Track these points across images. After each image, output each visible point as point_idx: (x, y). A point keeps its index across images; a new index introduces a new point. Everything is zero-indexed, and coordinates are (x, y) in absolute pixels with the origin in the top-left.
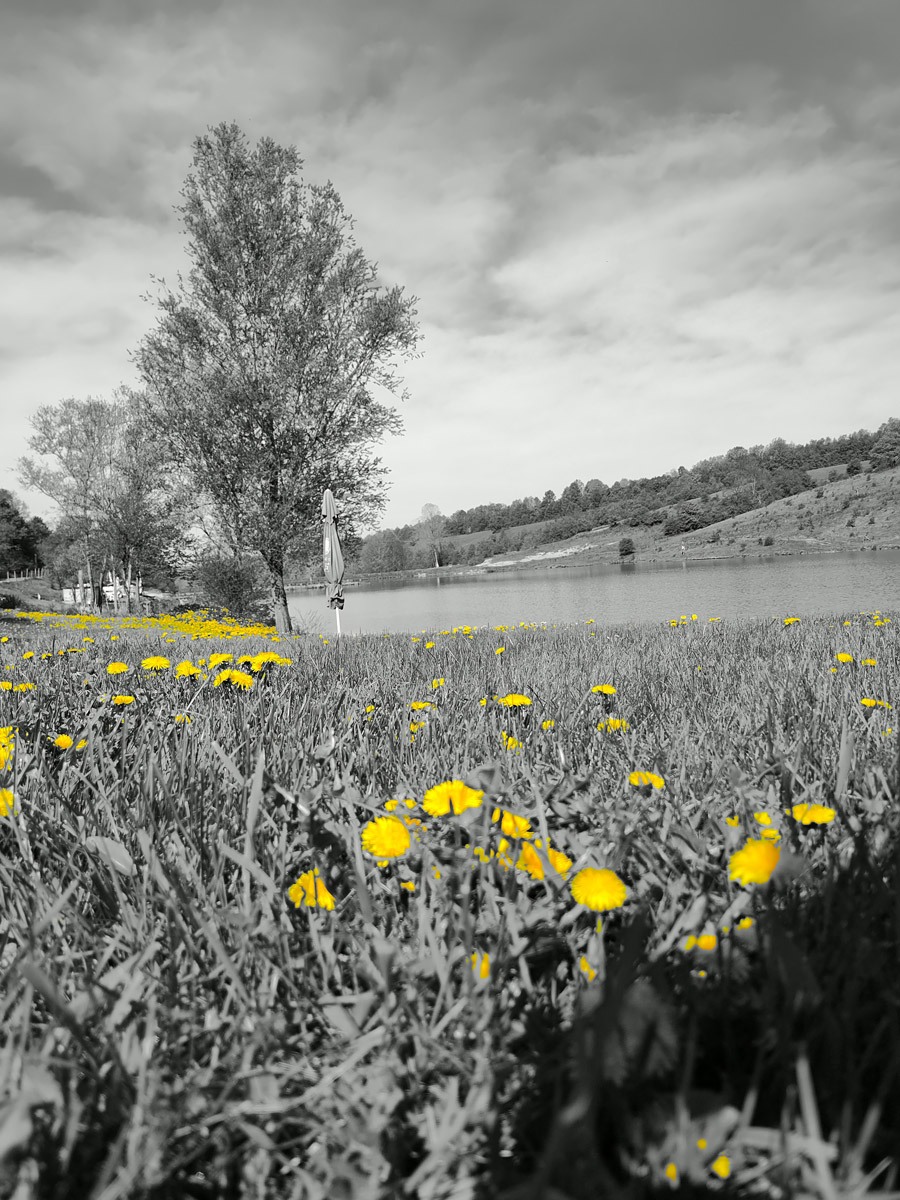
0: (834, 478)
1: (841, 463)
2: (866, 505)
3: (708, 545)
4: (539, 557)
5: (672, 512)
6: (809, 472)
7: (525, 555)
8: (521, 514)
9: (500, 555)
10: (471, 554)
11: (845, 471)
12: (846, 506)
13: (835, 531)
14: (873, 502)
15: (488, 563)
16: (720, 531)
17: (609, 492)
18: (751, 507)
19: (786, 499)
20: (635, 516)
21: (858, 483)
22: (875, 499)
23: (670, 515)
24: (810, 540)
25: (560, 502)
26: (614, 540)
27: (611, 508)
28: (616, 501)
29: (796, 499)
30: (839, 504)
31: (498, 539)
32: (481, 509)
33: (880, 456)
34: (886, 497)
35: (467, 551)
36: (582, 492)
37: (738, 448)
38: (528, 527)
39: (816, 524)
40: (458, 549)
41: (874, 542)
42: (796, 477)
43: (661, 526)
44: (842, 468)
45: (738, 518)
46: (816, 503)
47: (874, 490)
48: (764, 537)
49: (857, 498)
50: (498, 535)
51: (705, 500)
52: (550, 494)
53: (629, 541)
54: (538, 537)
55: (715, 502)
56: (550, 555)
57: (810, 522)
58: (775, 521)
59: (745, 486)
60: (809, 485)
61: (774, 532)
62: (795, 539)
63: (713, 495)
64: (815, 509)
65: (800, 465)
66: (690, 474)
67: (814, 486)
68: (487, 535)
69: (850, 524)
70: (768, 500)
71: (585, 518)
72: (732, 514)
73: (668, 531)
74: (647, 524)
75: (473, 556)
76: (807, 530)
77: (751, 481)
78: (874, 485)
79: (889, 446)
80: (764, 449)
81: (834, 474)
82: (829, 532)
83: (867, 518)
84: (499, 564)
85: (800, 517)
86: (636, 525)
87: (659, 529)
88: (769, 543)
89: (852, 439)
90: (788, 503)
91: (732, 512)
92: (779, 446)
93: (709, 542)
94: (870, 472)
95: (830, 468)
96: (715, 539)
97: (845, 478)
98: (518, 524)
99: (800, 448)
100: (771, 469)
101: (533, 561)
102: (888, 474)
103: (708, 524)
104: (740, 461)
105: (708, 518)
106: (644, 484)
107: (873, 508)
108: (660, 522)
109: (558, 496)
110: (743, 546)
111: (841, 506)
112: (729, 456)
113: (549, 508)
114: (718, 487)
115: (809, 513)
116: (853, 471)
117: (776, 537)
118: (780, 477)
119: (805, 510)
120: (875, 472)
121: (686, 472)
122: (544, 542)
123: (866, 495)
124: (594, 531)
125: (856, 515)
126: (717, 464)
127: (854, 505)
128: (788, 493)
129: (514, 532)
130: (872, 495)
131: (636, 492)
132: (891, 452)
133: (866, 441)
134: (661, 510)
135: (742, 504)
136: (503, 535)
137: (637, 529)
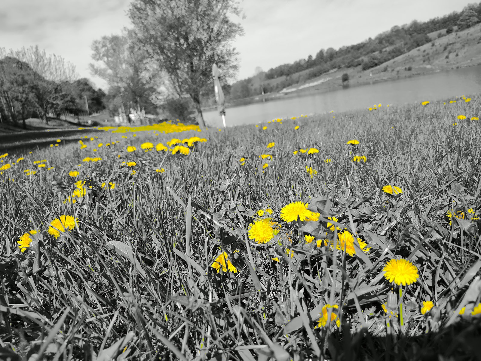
0: (440, 36)
1: (443, 28)
2: (455, 47)
4: (307, 85)
5: (366, 59)
6: (428, 35)
7: (300, 85)
8: (298, 67)
9: (290, 87)
10: (277, 87)
11: (445, 33)
12: (445, 49)
13: (440, 61)
14: (458, 45)
15: (285, 90)
16: (388, 66)
17: (336, 53)
18: (401, 53)
19: (418, 48)
20: (349, 63)
21: (452, 37)
23: (365, 61)
24: (428, 67)
25: (315, 60)
26: (339, 75)
27: (337, 60)
28: (340, 56)
29: (422, 48)
30: (442, 48)
31: (288, 80)
32: (280, 67)
33: (462, 23)
34: (465, 42)
35: (275, 86)
36: (325, 54)
37: (396, 26)
38: (301, 73)
39: (431, 59)
40: (272, 86)
41: (457, 65)
42: (422, 37)
43: (361, 66)
44: (444, 31)
45: (396, 59)
46: (431, 49)
47: (459, 40)
48: (407, 67)
49: (450, 44)
50: (288, 78)
51: (381, 52)
52: (310, 57)
53: (346, 75)
54: (306, 77)
55: (385, 53)
56: (312, 84)
57: (429, 58)
58: (412, 59)
59: (399, 44)
60: (428, 40)
61: (412, 64)
62: (421, 66)
63: (384, 50)
64: (430, 52)
65: (424, 31)
66: (374, 41)
67: (430, 41)
68: (283, 78)
69: (447, 57)
70: (409, 50)
71: (326, 66)
72: (393, 57)
73: (364, 68)
74: (354, 66)
75: (278, 88)
76: (427, 62)
77: (401, 41)
78: (459, 37)
79: (467, 18)
80: (408, 26)
81: (440, 34)
82: (437, 62)
83: (455, 54)
84: (290, 90)
85: (424, 56)
86: (349, 67)
87: (359, 68)
88: (410, 69)
89: (449, 16)
90: (419, 50)
92: (415, 23)
93: (382, 72)
94: (457, 31)
95: (439, 32)
96: (385, 70)
97: (445, 36)
98: (297, 72)
99: (424, 23)
100: (411, 35)
101: (304, 88)
102: (466, 31)
103: (382, 63)
104: (397, 33)
105: (382, 60)
106: (353, 47)
107: (458, 49)
108: (361, 64)
109: (314, 57)
110: (398, 72)
112: (392, 30)
113: (310, 63)
114: (386, 45)
115: (428, 54)
116: (449, 32)
117: (413, 66)
118: (415, 38)
119: (426, 53)
120: (460, 31)
121: (372, 40)
122: (308, 79)
123: (455, 42)
124: (330, 72)
125: (450, 52)
126: (386, 35)
127: (449, 48)
128: (418, 45)
129: (295, 76)
130: (458, 42)
131: (349, 52)
132: (468, 21)
133: (456, 16)
134: (360, 59)
135: (398, 52)
136: (290, 77)
137: (350, 69)
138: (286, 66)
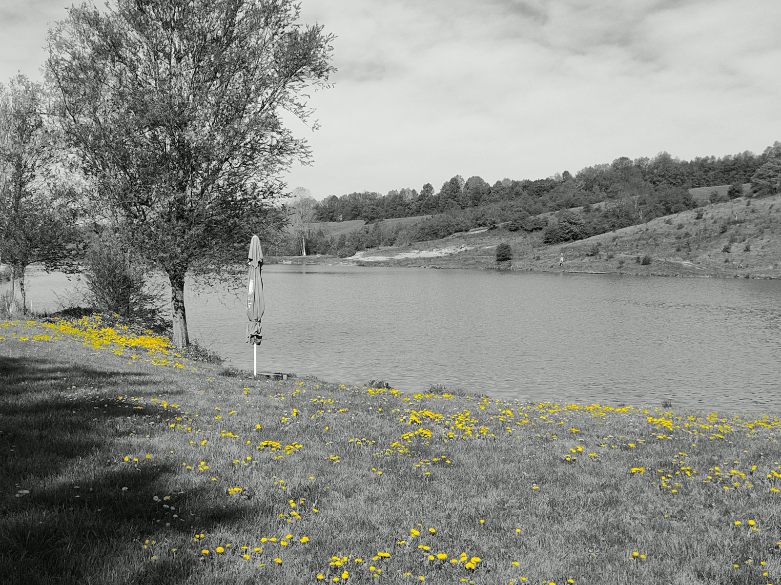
0: (715, 199)
1: (723, 183)
2: (743, 231)
3: (587, 259)
4: (413, 254)
5: (553, 219)
6: (691, 191)
7: (399, 251)
8: (397, 205)
9: (373, 250)
10: (341, 245)
11: (725, 193)
12: (724, 230)
13: (712, 256)
15: (359, 256)
16: (600, 245)
17: (489, 191)
18: (632, 222)
19: (667, 217)
20: (516, 221)
21: (736, 208)
22: (752, 226)
23: (551, 222)
24: (686, 263)
25: (438, 196)
26: (492, 244)
27: (491, 210)
28: (496, 201)
29: (678, 218)
30: (717, 228)
31: (371, 230)
32: (354, 196)
33: (762, 182)
34: (764, 225)
35: (337, 240)
36: (462, 188)
37: (623, 159)
38: (404, 221)
39: (693, 247)
40: (328, 238)
41: (748, 271)
42: (678, 195)
43: (541, 234)
44: (723, 189)
45: (619, 232)
46: (695, 224)
47: (753, 216)
48: (642, 255)
49: (735, 223)
50: (371, 226)
51: (587, 210)
52: (428, 188)
53: (507, 247)
54: (413, 233)
55: (597, 213)
56: (425, 254)
57: (688, 243)
58: (653, 239)
59: (628, 199)
60: (690, 204)
61: (653, 252)
62: (672, 260)
63: (595, 206)
64: (693, 230)
65: (683, 181)
66: (574, 181)
67: (695, 206)
68: (359, 225)
69: (726, 250)
70: (649, 217)
71: (463, 216)
73: (548, 239)
74: (526, 230)
75: (344, 248)
76: (683, 253)
77: (633, 195)
78: (753, 211)
79: (771, 173)
80: (649, 162)
81: (716, 195)
82: (705, 256)
83: (743, 245)
84: (371, 259)
85: (678, 238)
86: (515, 230)
87: (538, 236)
88: (646, 262)
89: (737, 159)
90: (668, 222)
91: (614, 226)
92: (664, 160)
93: (588, 255)
94: (750, 197)
95: (712, 189)
96: (594, 253)
97: (726, 201)
98: (392, 216)
99: (685, 164)
100: (654, 183)
101: (407, 259)
102: (768, 201)
103: (588, 235)
104: (624, 172)
105: (589, 229)
106: (527, 185)
107: (750, 235)
108: (541, 229)
109: (437, 191)
110: (622, 262)
111: (719, 230)
112: (615, 166)
113: (426, 203)
114: (601, 197)
115: (687, 235)
116: (734, 194)
117: (654, 257)
118: (663, 194)
119: (684, 230)
120: (756, 197)
121: (571, 177)
122: (419, 239)
123: (744, 221)
124: (471, 232)
125: (732, 241)
126: (602, 172)
127: (732, 230)
128: (668, 211)
129: (389, 224)
130: (750, 221)
131: (517, 194)
132: (773, 179)
133: (751, 163)
134: (541, 216)
135: (622, 219)
136: (377, 226)
137: (516, 234)
138: (369, 197)
